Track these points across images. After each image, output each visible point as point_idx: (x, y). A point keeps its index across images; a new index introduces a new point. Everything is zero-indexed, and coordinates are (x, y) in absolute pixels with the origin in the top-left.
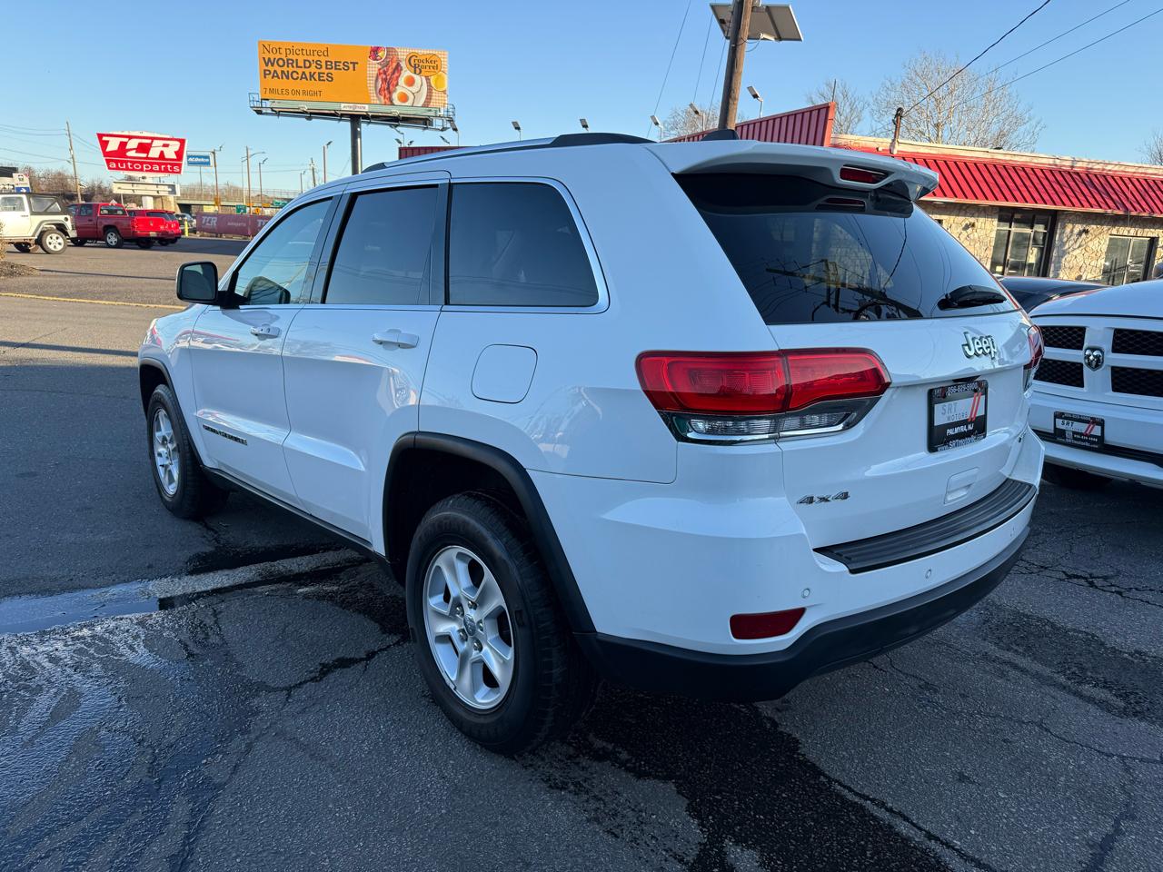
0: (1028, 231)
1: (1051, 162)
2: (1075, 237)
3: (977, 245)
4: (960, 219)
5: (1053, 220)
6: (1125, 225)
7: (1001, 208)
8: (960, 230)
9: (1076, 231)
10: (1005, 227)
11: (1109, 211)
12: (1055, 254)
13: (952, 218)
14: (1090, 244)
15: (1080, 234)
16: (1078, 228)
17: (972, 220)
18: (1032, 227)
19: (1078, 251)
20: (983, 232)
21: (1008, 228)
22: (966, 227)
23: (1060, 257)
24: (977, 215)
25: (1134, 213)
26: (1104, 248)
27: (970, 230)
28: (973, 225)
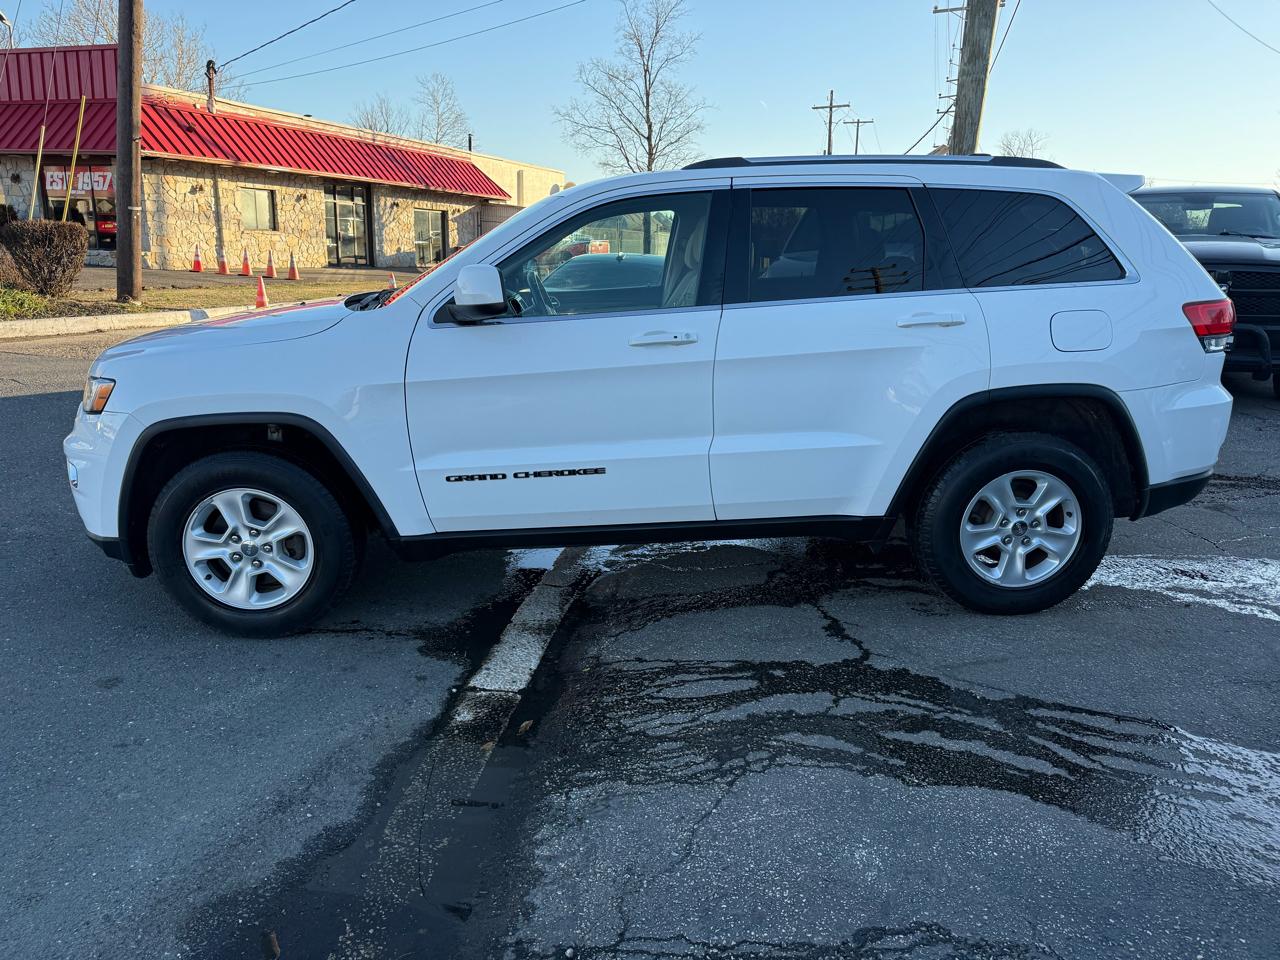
0: (350, 203)
1: (356, 133)
2: (388, 210)
3: (311, 218)
4: (291, 190)
5: (368, 191)
6: (423, 199)
7: (325, 180)
8: (293, 201)
9: (389, 204)
10: (330, 199)
11: (415, 186)
12: (376, 227)
13: (284, 188)
14: (401, 217)
15: (392, 207)
16: (390, 201)
17: (302, 191)
18: (353, 200)
19: (394, 224)
20: (314, 205)
21: (332, 200)
22: (298, 199)
23: (381, 229)
24: (305, 185)
25: (432, 188)
26: (412, 220)
27: (302, 202)
28: (305, 197)
